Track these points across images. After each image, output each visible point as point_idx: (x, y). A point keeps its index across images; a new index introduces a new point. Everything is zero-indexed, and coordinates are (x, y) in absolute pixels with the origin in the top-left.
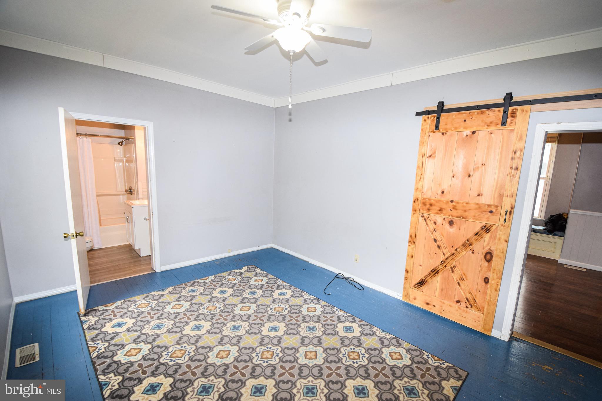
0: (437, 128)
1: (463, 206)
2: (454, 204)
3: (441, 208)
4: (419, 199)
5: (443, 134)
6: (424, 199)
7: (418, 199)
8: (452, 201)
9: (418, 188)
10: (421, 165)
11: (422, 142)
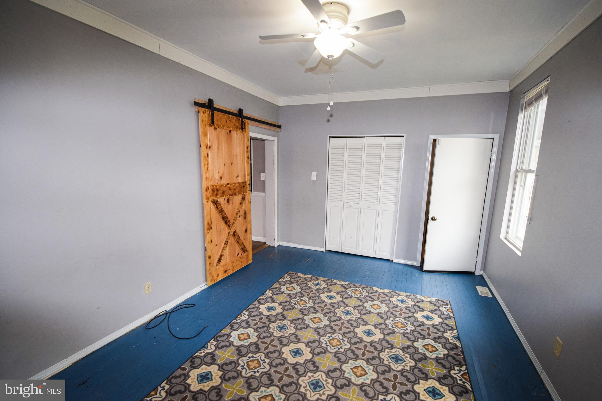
0: (213, 122)
1: (234, 186)
2: (229, 186)
3: (223, 191)
4: (210, 187)
5: (215, 128)
6: (213, 186)
7: (208, 188)
8: (228, 184)
9: (207, 178)
10: (206, 155)
11: (204, 134)
